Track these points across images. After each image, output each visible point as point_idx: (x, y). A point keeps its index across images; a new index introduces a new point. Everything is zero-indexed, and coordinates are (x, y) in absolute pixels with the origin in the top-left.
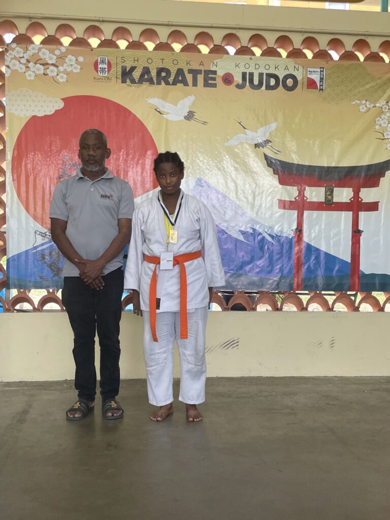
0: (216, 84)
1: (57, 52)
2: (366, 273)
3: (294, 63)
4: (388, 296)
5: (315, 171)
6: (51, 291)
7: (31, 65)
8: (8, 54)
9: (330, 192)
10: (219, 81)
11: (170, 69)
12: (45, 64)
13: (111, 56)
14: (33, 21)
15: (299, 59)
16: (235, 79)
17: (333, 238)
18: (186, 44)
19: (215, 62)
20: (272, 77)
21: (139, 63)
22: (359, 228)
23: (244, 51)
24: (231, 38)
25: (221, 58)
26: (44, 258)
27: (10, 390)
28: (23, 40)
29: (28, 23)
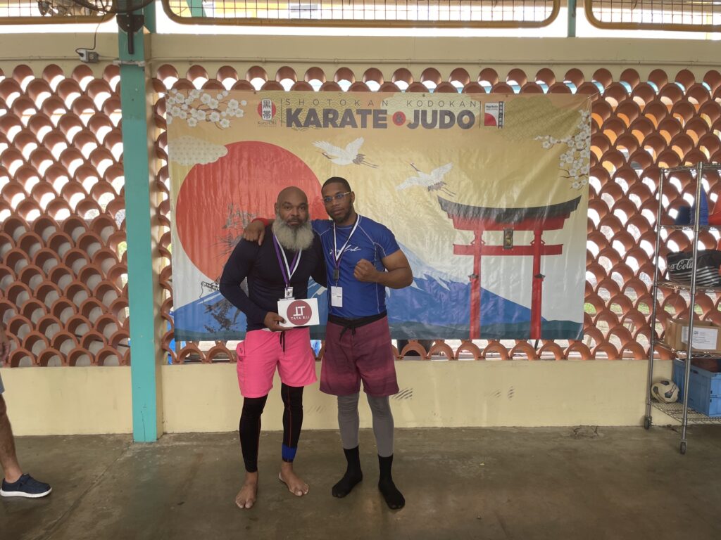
0: (386, 124)
1: (219, 97)
2: (549, 319)
3: (470, 98)
4: (571, 344)
5: (493, 212)
6: (219, 342)
7: (192, 111)
8: (169, 100)
9: (509, 235)
11: (338, 110)
12: (207, 110)
13: (275, 99)
14: (194, 64)
15: (476, 94)
16: (406, 118)
17: (513, 283)
18: (354, 81)
19: (385, 101)
20: (447, 115)
21: (305, 104)
22: (541, 273)
23: (416, 88)
24: (402, 74)
25: (392, 96)
26: (211, 310)
27: (179, 446)
28: (184, 85)
29: (188, 67)
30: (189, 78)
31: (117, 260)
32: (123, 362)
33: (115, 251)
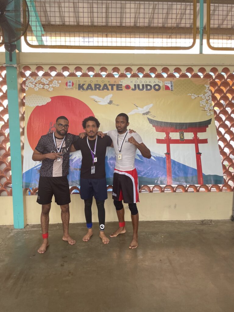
0: (122, 89)
1: (49, 79)
3: (158, 80)
7: (37, 85)
8: (27, 81)
11: (101, 84)
12: (44, 84)
13: (73, 80)
14: (38, 66)
15: (160, 78)
16: (131, 87)
18: (108, 73)
19: (121, 81)
20: (148, 86)
21: (86, 83)
23: (135, 76)
24: (128, 70)
25: (124, 79)
27: (33, 230)
28: (34, 75)
29: (35, 67)
30: (36, 72)
31: (6, 150)
32: (9, 194)
33: (5, 147)
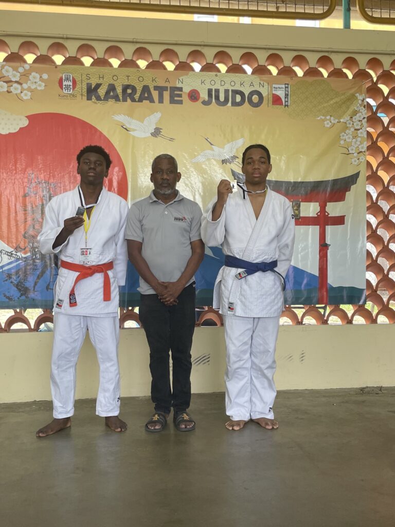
0: (182, 101)
1: (21, 70)
2: (334, 286)
3: (259, 79)
4: (355, 309)
5: (282, 186)
6: (18, 310)
9: (297, 206)
10: (185, 98)
11: (136, 86)
12: (8, 82)
13: (76, 73)
15: (264, 76)
16: (201, 95)
17: (301, 252)
18: (151, 60)
19: (181, 80)
20: (237, 94)
21: (104, 80)
22: (326, 242)
23: (209, 68)
24: (196, 55)
25: (187, 75)
26: (10, 278)
